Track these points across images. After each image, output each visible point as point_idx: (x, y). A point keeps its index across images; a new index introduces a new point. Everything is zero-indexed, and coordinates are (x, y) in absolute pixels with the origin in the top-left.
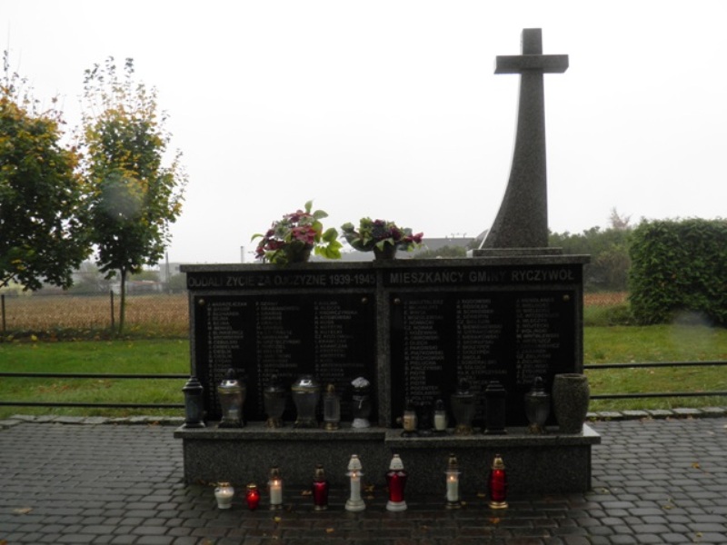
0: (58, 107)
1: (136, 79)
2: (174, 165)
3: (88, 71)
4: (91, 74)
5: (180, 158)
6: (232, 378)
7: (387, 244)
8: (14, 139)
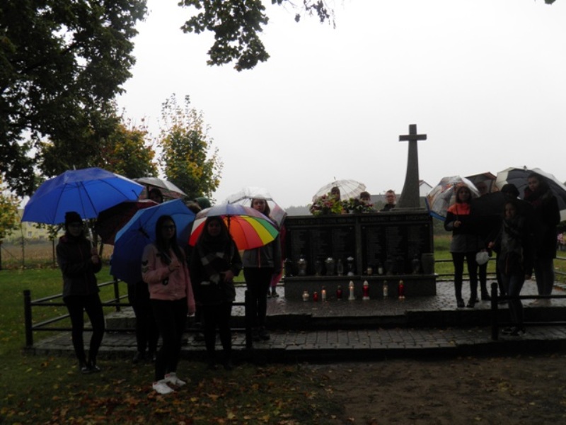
0: (145, 124)
1: (191, 107)
2: (214, 157)
3: (163, 104)
4: (166, 105)
5: (218, 153)
7: (360, 208)
8: (124, 145)
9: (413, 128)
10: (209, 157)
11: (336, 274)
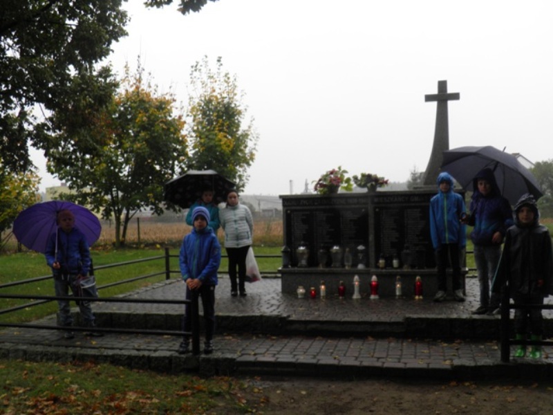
0: (172, 91)
1: (223, 70)
2: (250, 127)
3: (192, 67)
4: (195, 68)
5: (253, 122)
6: (303, 246)
7: (372, 185)
8: (147, 115)
9: (442, 85)
10: (243, 127)
11: (343, 266)
